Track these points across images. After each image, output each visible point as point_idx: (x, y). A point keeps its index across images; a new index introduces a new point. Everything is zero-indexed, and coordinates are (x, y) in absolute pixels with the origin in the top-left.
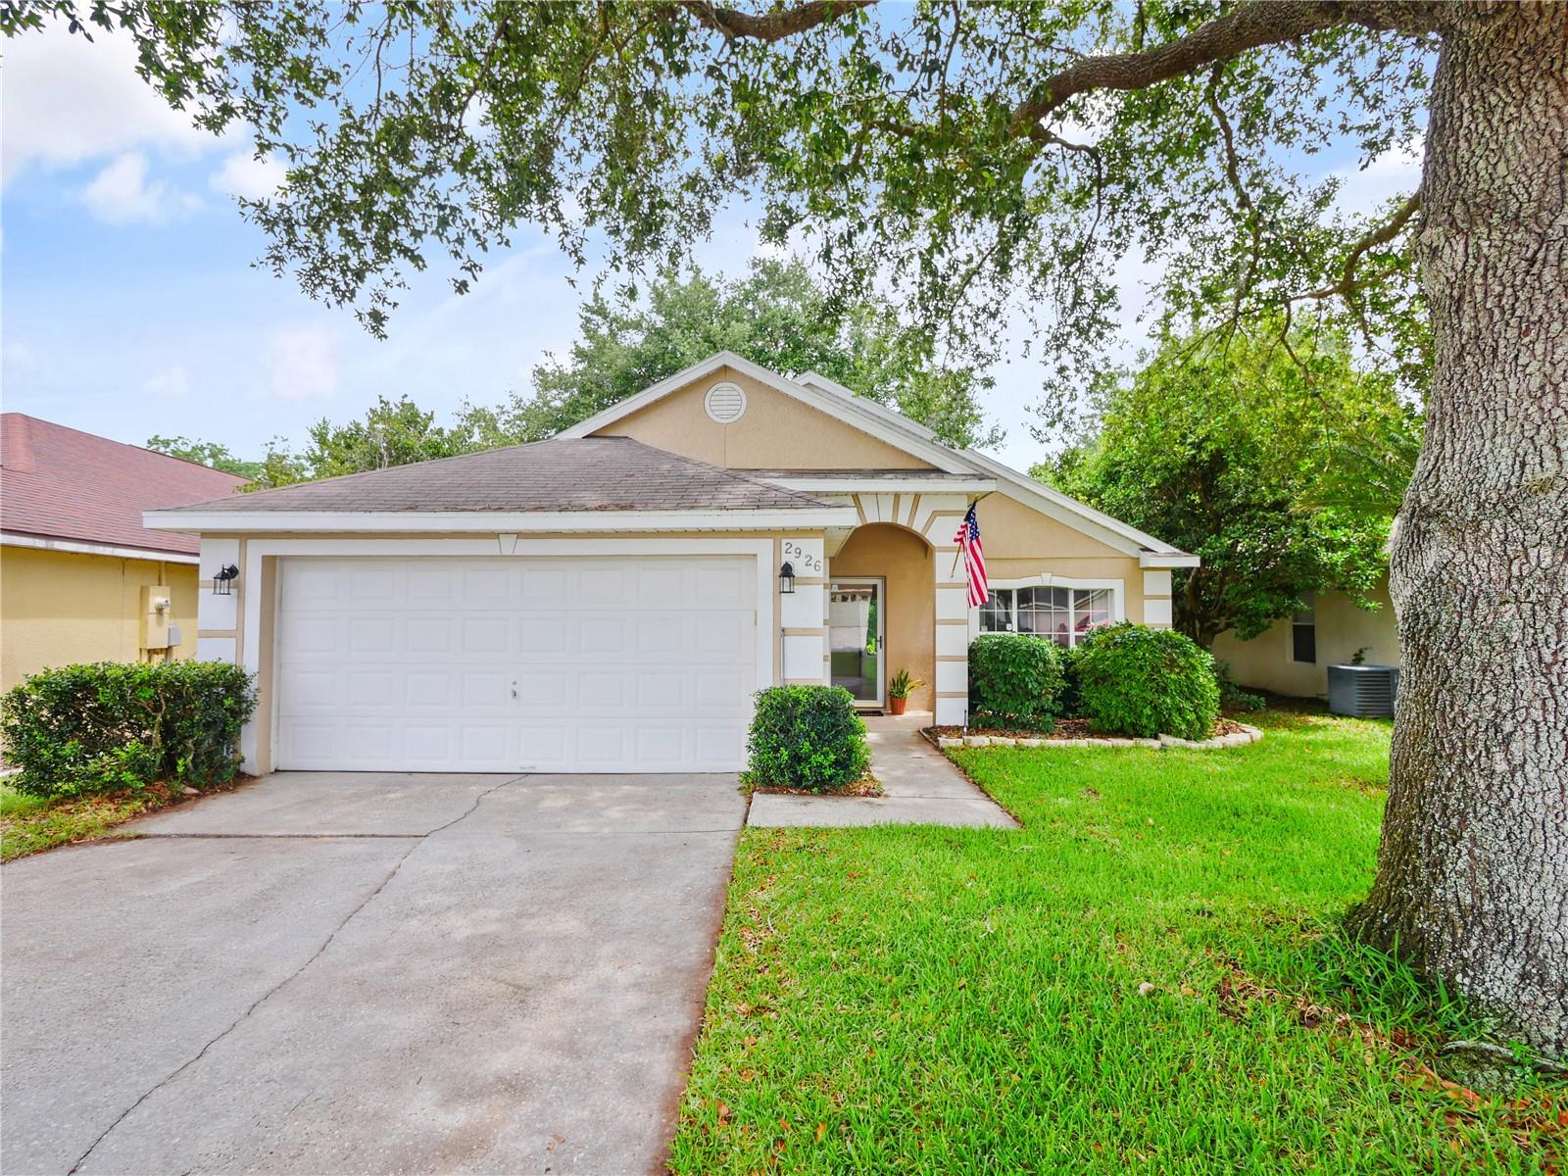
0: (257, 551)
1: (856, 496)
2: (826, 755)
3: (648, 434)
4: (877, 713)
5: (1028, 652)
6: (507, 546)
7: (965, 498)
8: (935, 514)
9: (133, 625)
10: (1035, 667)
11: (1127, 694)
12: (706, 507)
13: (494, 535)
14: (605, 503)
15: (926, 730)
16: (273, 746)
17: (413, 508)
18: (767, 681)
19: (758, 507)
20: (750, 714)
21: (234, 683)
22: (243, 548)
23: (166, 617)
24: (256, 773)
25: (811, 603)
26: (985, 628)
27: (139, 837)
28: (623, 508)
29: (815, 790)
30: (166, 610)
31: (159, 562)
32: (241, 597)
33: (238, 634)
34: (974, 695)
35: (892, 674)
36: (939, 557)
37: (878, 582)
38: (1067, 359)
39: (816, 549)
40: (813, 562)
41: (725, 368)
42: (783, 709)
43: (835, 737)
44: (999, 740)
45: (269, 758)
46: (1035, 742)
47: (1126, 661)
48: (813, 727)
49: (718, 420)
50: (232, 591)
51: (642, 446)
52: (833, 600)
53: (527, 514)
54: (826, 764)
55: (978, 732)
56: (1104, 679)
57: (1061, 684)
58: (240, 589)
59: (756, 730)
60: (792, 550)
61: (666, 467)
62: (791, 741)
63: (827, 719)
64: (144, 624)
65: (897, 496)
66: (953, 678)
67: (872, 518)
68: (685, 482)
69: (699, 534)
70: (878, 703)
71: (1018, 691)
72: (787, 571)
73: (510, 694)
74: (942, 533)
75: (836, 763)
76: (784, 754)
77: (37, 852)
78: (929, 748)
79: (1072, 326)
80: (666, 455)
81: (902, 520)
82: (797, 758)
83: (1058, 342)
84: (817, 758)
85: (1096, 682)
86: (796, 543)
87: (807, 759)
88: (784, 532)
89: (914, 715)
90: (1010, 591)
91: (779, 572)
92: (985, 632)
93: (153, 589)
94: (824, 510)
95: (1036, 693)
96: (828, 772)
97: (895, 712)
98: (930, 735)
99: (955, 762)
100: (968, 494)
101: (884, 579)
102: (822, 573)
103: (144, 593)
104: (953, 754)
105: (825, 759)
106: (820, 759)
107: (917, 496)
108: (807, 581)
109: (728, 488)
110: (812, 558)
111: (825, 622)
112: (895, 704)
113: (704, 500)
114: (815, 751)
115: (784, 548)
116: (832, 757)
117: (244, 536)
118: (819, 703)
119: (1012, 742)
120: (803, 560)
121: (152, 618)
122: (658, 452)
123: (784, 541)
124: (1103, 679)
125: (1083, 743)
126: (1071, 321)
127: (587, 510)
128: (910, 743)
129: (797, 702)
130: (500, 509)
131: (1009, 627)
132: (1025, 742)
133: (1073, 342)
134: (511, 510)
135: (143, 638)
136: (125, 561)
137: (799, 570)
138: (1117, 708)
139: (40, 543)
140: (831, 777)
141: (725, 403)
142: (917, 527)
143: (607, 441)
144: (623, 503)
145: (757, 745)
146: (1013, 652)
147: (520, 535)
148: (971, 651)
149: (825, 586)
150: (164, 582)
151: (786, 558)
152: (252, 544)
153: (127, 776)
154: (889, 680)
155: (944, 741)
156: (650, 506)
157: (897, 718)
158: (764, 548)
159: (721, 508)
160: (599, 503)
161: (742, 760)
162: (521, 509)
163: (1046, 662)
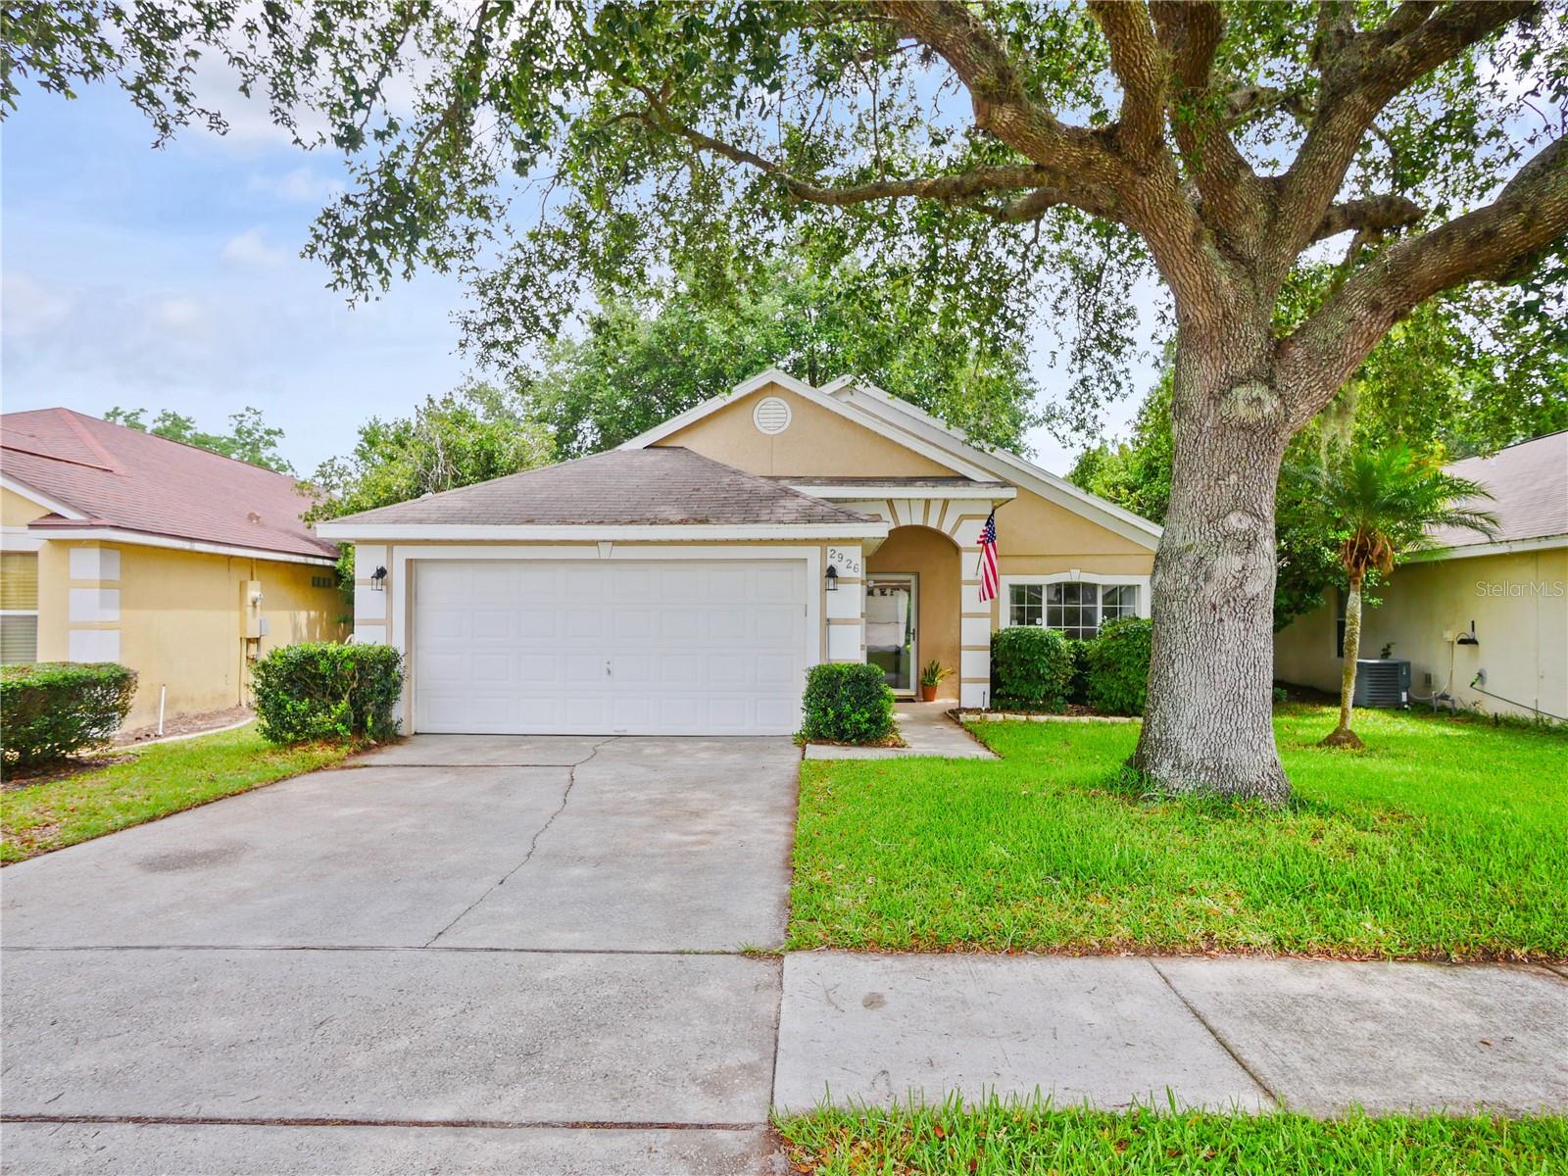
0: (401, 555)
1: (890, 502)
2: (863, 714)
3: (700, 444)
4: (910, 700)
5: (1041, 641)
6: (605, 552)
7: (990, 503)
8: (962, 517)
9: (235, 615)
10: (1048, 655)
11: (1126, 678)
12: (767, 521)
13: (594, 543)
14: (684, 516)
15: (952, 711)
16: (413, 713)
17: (530, 521)
18: (815, 661)
19: (809, 522)
20: (802, 686)
21: (388, 662)
22: (390, 552)
23: (258, 608)
24: (405, 734)
25: (850, 599)
26: (1015, 622)
27: (366, 766)
28: (701, 522)
29: (854, 740)
30: (258, 604)
31: (251, 559)
32: (389, 593)
33: (388, 622)
34: (995, 681)
35: (925, 664)
36: (965, 556)
37: (912, 578)
38: (1090, 370)
39: (855, 554)
40: (852, 565)
41: (772, 385)
42: (830, 679)
43: (870, 701)
44: (1010, 716)
45: (411, 724)
46: (1043, 718)
47: (1126, 650)
48: (852, 692)
49: (764, 431)
50: (384, 588)
51: (699, 458)
52: (870, 593)
53: (624, 527)
54: (862, 720)
55: (997, 711)
56: (1109, 666)
57: (1071, 671)
58: (388, 586)
59: (809, 696)
60: (836, 555)
61: (726, 480)
62: (836, 705)
63: (863, 686)
64: (243, 615)
65: (928, 501)
66: (976, 665)
67: (904, 521)
68: (745, 496)
69: (761, 542)
70: (911, 692)
71: (1032, 677)
72: (831, 573)
73: (605, 671)
74: (968, 536)
75: (869, 721)
76: (831, 713)
77: (309, 772)
78: (951, 723)
79: (1094, 340)
80: (724, 469)
81: (932, 524)
82: (839, 717)
83: (1082, 354)
84: (856, 717)
85: (1102, 669)
86: (839, 549)
87: (848, 717)
88: (829, 541)
89: (943, 701)
90: (1041, 587)
91: (825, 574)
92: (1015, 626)
93: (250, 584)
94: (862, 524)
95: (1047, 677)
96: (864, 726)
97: (926, 700)
98: (953, 716)
99: (970, 731)
100: (993, 500)
101: (918, 575)
102: (859, 574)
103: (242, 586)
104: (970, 726)
105: (861, 717)
106: (858, 717)
107: (946, 502)
108: (848, 581)
109: (782, 502)
110: (851, 563)
111: (862, 615)
112: (927, 691)
113: (764, 514)
114: (854, 712)
115: (829, 553)
116: (867, 715)
117: (390, 543)
118: (857, 675)
119: (1024, 718)
120: (844, 563)
121: (250, 609)
122: (715, 464)
123: (829, 548)
124: (1107, 665)
125: (1085, 719)
126: (1093, 334)
127: (671, 523)
128: (937, 720)
129: (840, 673)
130: (601, 523)
131: (1038, 621)
132: (1034, 718)
133: (1096, 354)
134: (611, 523)
135: (243, 628)
136: (230, 559)
137: (841, 572)
138: (1117, 691)
139: (186, 545)
140: (867, 731)
141: (772, 416)
142: (946, 529)
143: (665, 452)
144: (699, 517)
145: (810, 706)
146: (1028, 641)
147: (615, 543)
148: (993, 642)
149: (863, 582)
150: (255, 577)
151: (830, 562)
152: (396, 548)
153: (340, 727)
154: (921, 670)
155: (963, 717)
156: (722, 521)
157: (928, 704)
158: (813, 554)
159: (781, 522)
160: (679, 517)
161: (796, 720)
162: (616, 522)
163: (1057, 651)
